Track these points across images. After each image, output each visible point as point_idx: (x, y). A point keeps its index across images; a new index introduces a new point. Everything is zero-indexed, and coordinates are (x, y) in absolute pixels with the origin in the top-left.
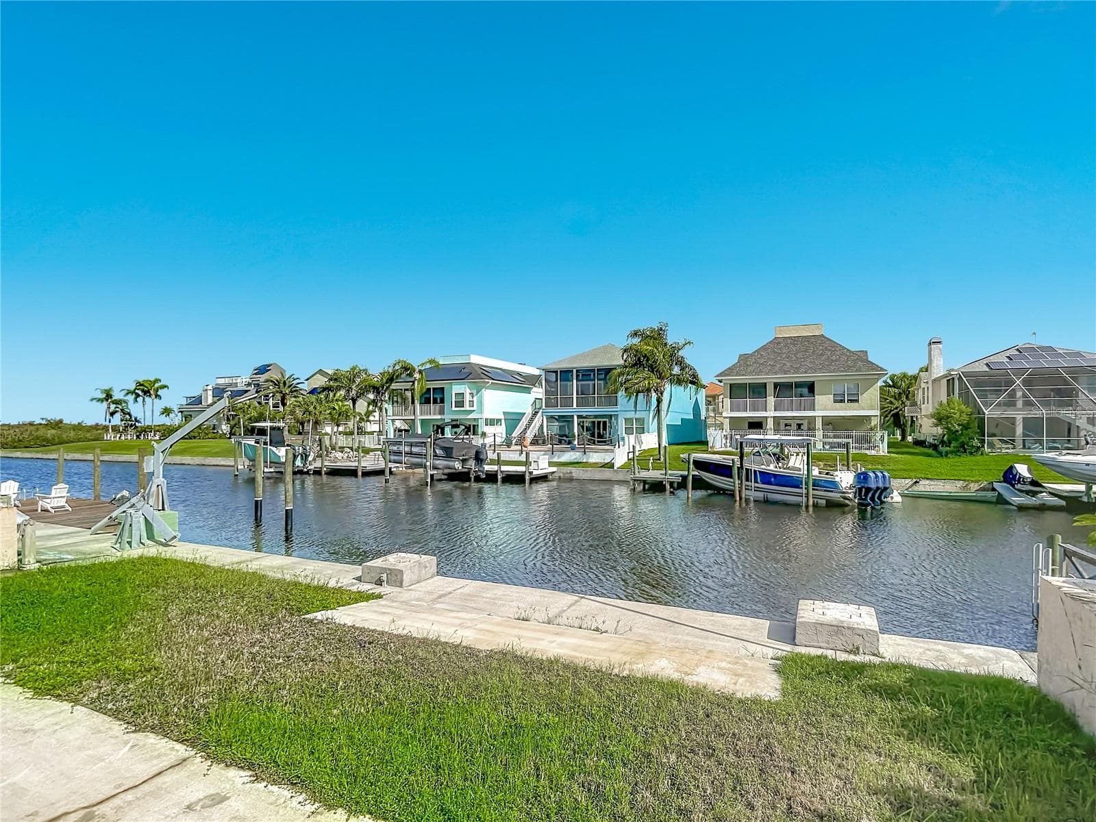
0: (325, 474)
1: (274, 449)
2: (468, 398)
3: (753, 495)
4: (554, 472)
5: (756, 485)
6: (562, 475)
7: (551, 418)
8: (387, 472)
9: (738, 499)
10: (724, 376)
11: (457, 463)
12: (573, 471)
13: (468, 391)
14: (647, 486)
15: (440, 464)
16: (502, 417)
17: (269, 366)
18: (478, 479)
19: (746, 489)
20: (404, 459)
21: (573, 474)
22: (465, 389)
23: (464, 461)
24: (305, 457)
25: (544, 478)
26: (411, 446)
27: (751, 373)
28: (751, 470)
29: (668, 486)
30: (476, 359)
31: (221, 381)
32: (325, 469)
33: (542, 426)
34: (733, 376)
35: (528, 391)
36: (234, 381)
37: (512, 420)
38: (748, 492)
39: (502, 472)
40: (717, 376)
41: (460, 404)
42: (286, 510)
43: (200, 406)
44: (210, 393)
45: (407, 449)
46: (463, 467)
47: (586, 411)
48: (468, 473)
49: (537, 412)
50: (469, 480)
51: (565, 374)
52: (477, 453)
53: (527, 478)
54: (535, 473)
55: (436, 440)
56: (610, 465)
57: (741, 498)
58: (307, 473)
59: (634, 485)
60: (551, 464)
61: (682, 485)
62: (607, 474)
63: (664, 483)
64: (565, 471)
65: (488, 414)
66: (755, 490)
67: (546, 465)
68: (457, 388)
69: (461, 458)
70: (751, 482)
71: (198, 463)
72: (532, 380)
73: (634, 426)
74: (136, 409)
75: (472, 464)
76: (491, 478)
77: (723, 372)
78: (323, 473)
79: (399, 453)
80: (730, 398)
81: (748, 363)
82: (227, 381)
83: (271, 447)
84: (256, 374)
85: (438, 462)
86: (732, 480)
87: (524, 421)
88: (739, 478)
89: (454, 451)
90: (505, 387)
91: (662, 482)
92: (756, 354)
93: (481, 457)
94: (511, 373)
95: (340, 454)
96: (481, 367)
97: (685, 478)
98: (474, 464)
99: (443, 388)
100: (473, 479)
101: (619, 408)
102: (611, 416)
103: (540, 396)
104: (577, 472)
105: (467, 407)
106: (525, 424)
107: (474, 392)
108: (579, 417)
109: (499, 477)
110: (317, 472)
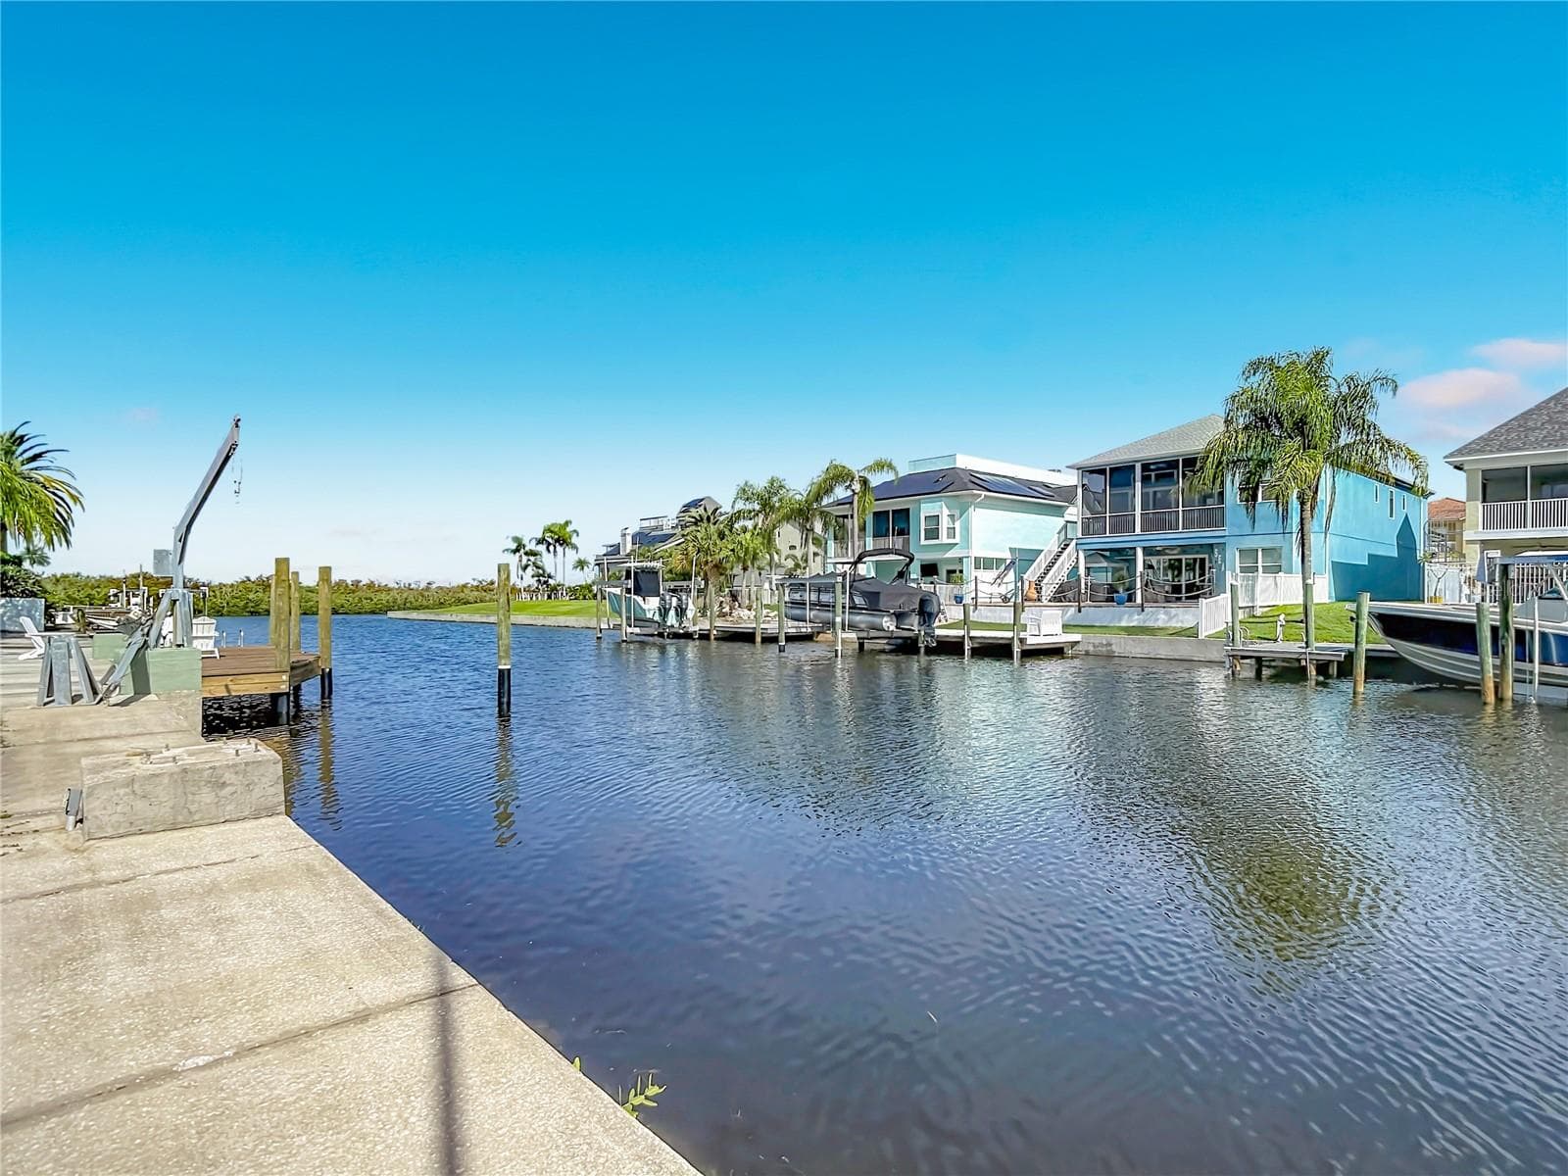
0: (715, 639)
1: (639, 599)
2: (945, 523)
3: (1534, 692)
4: (1078, 642)
5: (1548, 669)
6: (1091, 648)
7: (1093, 554)
8: (782, 638)
9: (1491, 698)
10: (1469, 454)
11: (885, 619)
12: (1113, 641)
13: (946, 512)
14: (1266, 672)
15: (862, 622)
16: (1007, 555)
17: (702, 500)
18: (929, 651)
19: (1516, 680)
20: (809, 614)
21: (1114, 648)
22: (942, 508)
23: (899, 617)
24: (681, 612)
25: (1055, 652)
26: (819, 591)
27: (1538, 444)
28: (1532, 633)
29: (1312, 671)
30: (964, 462)
31: (646, 524)
32: (715, 632)
33: (1076, 567)
34: (1491, 452)
35: (1058, 511)
36: (660, 523)
37: (1023, 559)
38: (1521, 688)
39: (971, 638)
40: (1452, 455)
41: (932, 533)
42: (500, 671)
43: (618, 556)
44: (629, 539)
45: (814, 597)
46: (897, 627)
47: (1160, 538)
48: (914, 641)
49: (1068, 545)
50: (916, 651)
51: (1119, 474)
52: (923, 602)
53: (1016, 649)
54: (1031, 641)
55: (854, 581)
56: (1192, 633)
57: (1499, 699)
58: (688, 636)
59: (1233, 666)
60: (1067, 627)
61: (1346, 669)
62: (1184, 649)
63: (1303, 663)
64: (1097, 642)
65: (978, 551)
66: (1541, 683)
67: (1058, 629)
68: (927, 508)
69: (892, 611)
70: (1531, 661)
71: (584, 625)
72: (1066, 494)
73: (1260, 564)
74: (548, 561)
75: (914, 622)
76: (951, 648)
77: (1465, 447)
78: (713, 637)
79: (802, 604)
80: (1484, 500)
81: (1530, 424)
82: (653, 523)
83: (636, 597)
84: (683, 512)
85: (858, 618)
86: (1476, 658)
87: (1041, 562)
88: (1495, 653)
89: (882, 597)
90: (1016, 505)
91: (1299, 660)
92: (1552, 405)
93: (928, 610)
94: (1030, 484)
95: (746, 612)
96: (971, 473)
97: (1350, 656)
98: (916, 622)
99: (908, 510)
100: (922, 650)
101: (1227, 530)
102: (1211, 546)
103: (1074, 519)
104: (1122, 645)
105: (944, 539)
106: (1044, 566)
107: (957, 513)
108: (1148, 551)
109: (967, 647)
110: (704, 636)
